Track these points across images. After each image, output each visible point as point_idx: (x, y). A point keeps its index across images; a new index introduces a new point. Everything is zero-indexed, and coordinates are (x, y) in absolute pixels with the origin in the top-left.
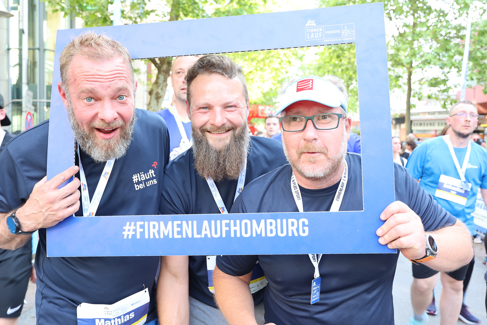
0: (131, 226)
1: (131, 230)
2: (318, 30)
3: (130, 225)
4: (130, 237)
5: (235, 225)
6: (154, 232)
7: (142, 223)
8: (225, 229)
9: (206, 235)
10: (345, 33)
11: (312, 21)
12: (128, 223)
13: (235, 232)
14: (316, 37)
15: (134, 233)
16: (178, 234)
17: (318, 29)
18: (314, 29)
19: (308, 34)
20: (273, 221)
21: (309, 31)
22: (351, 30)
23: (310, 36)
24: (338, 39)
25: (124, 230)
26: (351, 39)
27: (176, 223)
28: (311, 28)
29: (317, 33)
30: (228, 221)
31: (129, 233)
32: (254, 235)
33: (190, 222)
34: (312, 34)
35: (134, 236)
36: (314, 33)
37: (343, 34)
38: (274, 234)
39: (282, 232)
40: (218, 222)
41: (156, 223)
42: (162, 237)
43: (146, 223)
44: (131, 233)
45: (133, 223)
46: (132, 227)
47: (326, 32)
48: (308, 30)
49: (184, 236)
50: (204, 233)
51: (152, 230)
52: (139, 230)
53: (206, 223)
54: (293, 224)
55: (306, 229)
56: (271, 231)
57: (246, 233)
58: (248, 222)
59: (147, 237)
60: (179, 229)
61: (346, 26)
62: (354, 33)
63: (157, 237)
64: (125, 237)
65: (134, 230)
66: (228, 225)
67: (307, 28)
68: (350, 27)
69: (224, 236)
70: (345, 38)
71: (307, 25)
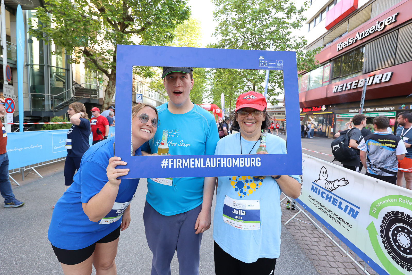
1: (166, 163)
3: (165, 161)
4: (165, 167)
5: (224, 161)
6: (179, 165)
7: (172, 159)
8: (218, 163)
9: (208, 166)
11: (262, 57)
12: (164, 160)
13: (224, 164)
14: (264, 65)
15: (167, 165)
16: (192, 166)
17: (265, 61)
20: (243, 159)
21: (261, 62)
22: (281, 64)
23: (261, 64)
24: (275, 67)
25: (162, 164)
26: (281, 68)
27: (191, 159)
28: (262, 60)
29: (265, 63)
30: (220, 159)
31: (164, 165)
32: (233, 166)
33: (199, 159)
35: (168, 167)
36: (263, 63)
37: (277, 65)
38: (243, 165)
39: (248, 165)
40: (215, 159)
41: (181, 160)
42: (183, 167)
43: (175, 160)
44: (166, 165)
45: (167, 160)
46: (167, 162)
47: (269, 63)
49: (196, 167)
50: (207, 165)
51: (178, 163)
52: (170, 163)
53: (208, 160)
54: (253, 160)
55: (260, 163)
56: (242, 164)
57: (229, 165)
58: (231, 159)
59: (175, 167)
60: (193, 163)
61: (278, 61)
62: (283, 65)
63: (181, 167)
64: (162, 167)
65: (167, 163)
66: (220, 161)
67: (260, 60)
68: (280, 62)
69: (218, 166)
70: (278, 67)
71: (259, 58)
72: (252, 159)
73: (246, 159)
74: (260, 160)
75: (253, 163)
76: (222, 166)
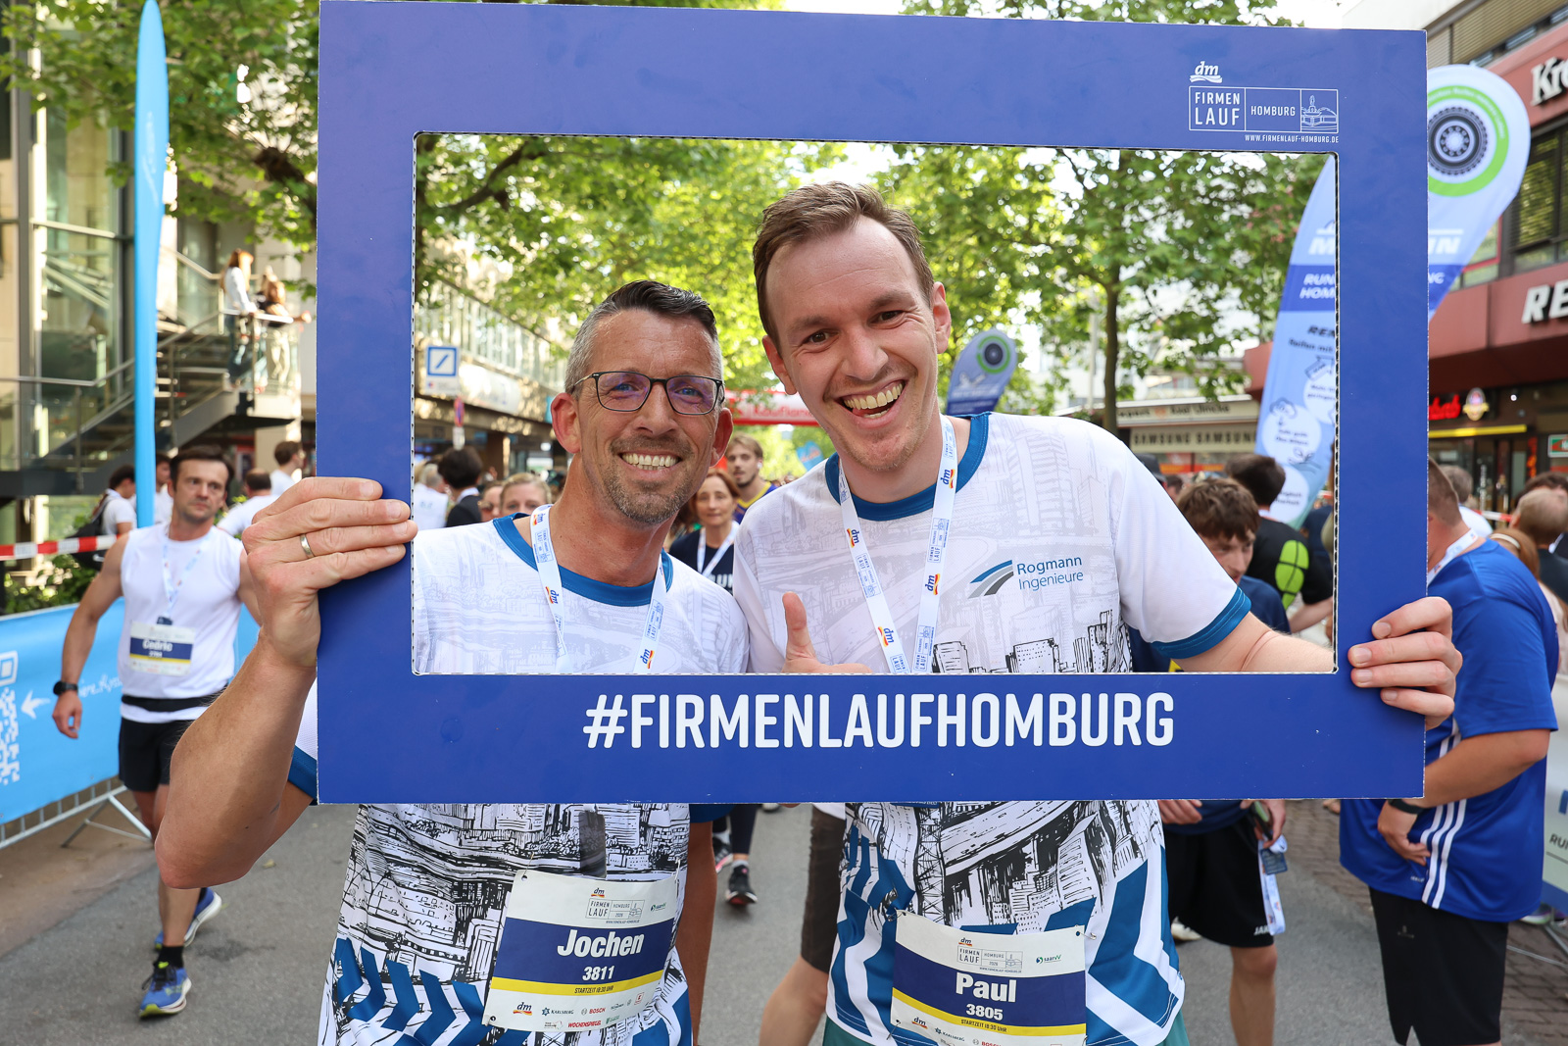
0: (611, 708)
1: (613, 721)
2: (1228, 98)
3: (609, 705)
4: (608, 744)
5: (952, 710)
6: (688, 730)
7: (650, 699)
8: (918, 721)
9: (859, 740)
10: (1308, 120)
11: (1211, 67)
12: (603, 699)
13: (952, 729)
14: (1221, 123)
15: (621, 730)
16: (767, 736)
17: (1228, 94)
18: (1217, 94)
19: (1197, 109)
20: (1070, 700)
21: (1200, 100)
22: (1329, 110)
23: (1203, 117)
24: (1287, 135)
25: (590, 721)
26: (1327, 141)
27: (762, 700)
28: (1207, 91)
29: (1226, 110)
30: (929, 698)
31: (603, 730)
32: (1010, 741)
33: (808, 699)
34: (1210, 110)
35: (623, 740)
36: (1216, 107)
37: (1304, 122)
38: (1070, 739)
39: (1094, 733)
40: (900, 699)
41: (698, 702)
42: (715, 743)
43: (664, 700)
44: (613, 730)
45: (619, 699)
46: (616, 712)
47: (1253, 110)
48: (1197, 94)
49: (789, 743)
50: (851, 731)
51: (682, 722)
52: (639, 722)
53: (859, 702)
54: (1128, 710)
55: (1168, 724)
56: (1062, 730)
57: (985, 734)
58: (993, 700)
59: (664, 743)
60: (772, 721)
61: (1312, 97)
62: (1337, 122)
63: (699, 743)
64: (592, 743)
65: (621, 721)
66: (929, 709)
67: (1194, 91)
68: (1324, 101)
69: (915, 742)
70: (1309, 135)
71: (1193, 78)
72: (1120, 699)
73: (1086, 698)
74: (1169, 706)
75: (1126, 728)
76: (942, 741)
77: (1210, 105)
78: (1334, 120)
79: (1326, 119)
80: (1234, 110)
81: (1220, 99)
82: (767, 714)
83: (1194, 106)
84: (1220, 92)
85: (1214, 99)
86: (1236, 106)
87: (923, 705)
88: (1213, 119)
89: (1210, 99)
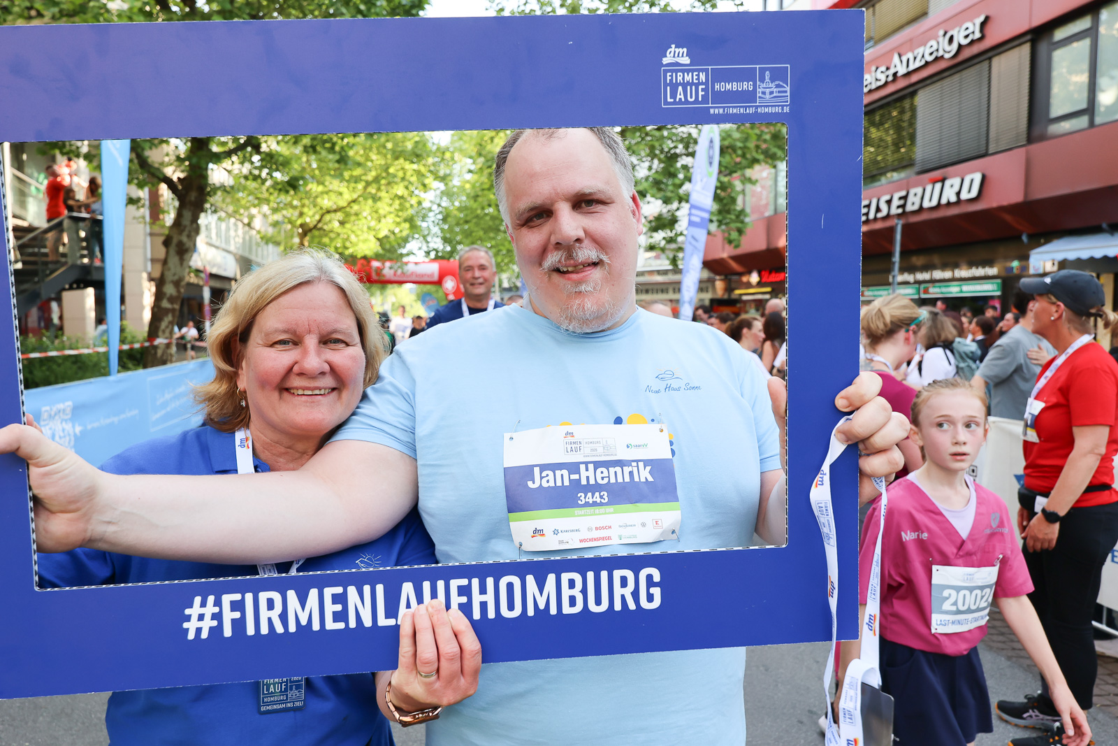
0: (205, 606)
1: (208, 617)
2: (695, 77)
3: (203, 604)
4: (204, 635)
5: (483, 590)
6: (270, 619)
7: (237, 597)
8: (457, 600)
10: (764, 93)
11: (680, 49)
12: (198, 600)
13: (484, 605)
14: (689, 99)
15: (215, 623)
16: (334, 621)
17: (695, 73)
18: (686, 74)
19: (668, 88)
20: (577, 577)
21: (671, 80)
22: (781, 83)
23: (674, 95)
24: (746, 107)
25: (188, 618)
26: (780, 111)
27: (329, 592)
28: (676, 71)
29: (694, 87)
30: (464, 582)
31: (200, 624)
32: (531, 612)
33: (367, 589)
34: (680, 88)
35: (216, 631)
36: (685, 85)
37: (760, 95)
38: (579, 607)
39: (598, 602)
40: (440, 584)
41: (276, 597)
42: (292, 628)
43: (249, 597)
44: (208, 623)
45: (211, 599)
46: (210, 609)
47: (717, 87)
48: (669, 74)
49: (352, 624)
50: (403, 612)
51: (264, 614)
52: (229, 616)
53: (408, 588)
54: (624, 582)
56: (573, 601)
57: (511, 607)
58: (516, 581)
59: (251, 631)
60: (339, 607)
61: (767, 72)
62: (788, 94)
63: (280, 629)
64: (191, 636)
65: (214, 616)
66: (464, 591)
67: (666, 72)
68: (777, 76)
70: (764, 106)
71: (665, 60)
72: (617, 574)
73: (590, 575)
74: (657, 578)
75: (623, 597)
76: (477, 615)
77: (680, 84)
78: (786, 92)
79: (779, 92)
80: (700, 87)
81: (688, 78)
82: (334, 603)
83: (666, 85)
84: (688, 71)
85: (683, 79)
86: (702, 84)
87: (460, 588)
88: (682, 97)
89: (680, 79)
